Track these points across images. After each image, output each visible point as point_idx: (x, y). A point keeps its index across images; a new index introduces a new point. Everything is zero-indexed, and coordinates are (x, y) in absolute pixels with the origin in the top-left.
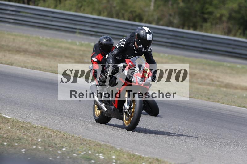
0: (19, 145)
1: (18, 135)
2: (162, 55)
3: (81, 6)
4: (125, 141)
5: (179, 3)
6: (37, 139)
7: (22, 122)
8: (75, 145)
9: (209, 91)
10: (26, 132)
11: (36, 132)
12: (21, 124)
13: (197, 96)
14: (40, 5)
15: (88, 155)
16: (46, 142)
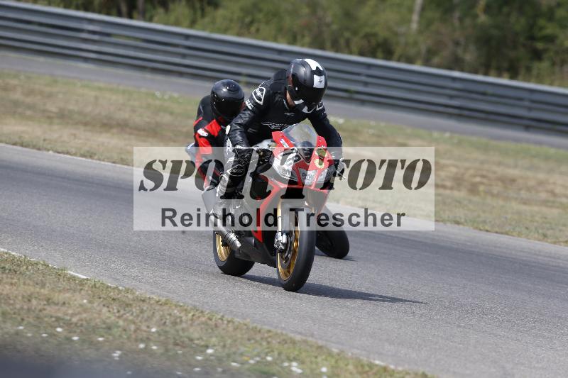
0: (108, 342)
1: (104, 318)
2: (436, 134)
3: (252, 22)
4: (351, 333)
5: (476, 16)
6: (148, 327)
7: (114, 288)
8: (235, 341)
9: (546, 218)
10: (122, 312)
11: (146, 311)
12: (112, 294)
13: (517, 229)
14: (156, 18)
15: (266, 365)
16: (170, 336)
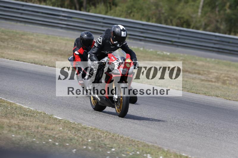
0: (70, 145)
1: (69, 135)
2: (208, 60)
3: (131, 12)
4: (172, 142)
5: (225, 10)
6: (87, 139)
7: (73, 123)
8: (124, 145)
10: (76, 133)
11: (86, 133)
14: (91, 11)
15: (137, 156)
16: (96, 143)
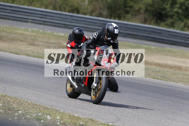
3: (32, 2)
8: (28, 108)
15: (39, 116)
16: (6, 107)
